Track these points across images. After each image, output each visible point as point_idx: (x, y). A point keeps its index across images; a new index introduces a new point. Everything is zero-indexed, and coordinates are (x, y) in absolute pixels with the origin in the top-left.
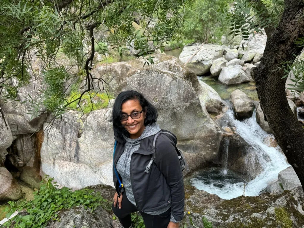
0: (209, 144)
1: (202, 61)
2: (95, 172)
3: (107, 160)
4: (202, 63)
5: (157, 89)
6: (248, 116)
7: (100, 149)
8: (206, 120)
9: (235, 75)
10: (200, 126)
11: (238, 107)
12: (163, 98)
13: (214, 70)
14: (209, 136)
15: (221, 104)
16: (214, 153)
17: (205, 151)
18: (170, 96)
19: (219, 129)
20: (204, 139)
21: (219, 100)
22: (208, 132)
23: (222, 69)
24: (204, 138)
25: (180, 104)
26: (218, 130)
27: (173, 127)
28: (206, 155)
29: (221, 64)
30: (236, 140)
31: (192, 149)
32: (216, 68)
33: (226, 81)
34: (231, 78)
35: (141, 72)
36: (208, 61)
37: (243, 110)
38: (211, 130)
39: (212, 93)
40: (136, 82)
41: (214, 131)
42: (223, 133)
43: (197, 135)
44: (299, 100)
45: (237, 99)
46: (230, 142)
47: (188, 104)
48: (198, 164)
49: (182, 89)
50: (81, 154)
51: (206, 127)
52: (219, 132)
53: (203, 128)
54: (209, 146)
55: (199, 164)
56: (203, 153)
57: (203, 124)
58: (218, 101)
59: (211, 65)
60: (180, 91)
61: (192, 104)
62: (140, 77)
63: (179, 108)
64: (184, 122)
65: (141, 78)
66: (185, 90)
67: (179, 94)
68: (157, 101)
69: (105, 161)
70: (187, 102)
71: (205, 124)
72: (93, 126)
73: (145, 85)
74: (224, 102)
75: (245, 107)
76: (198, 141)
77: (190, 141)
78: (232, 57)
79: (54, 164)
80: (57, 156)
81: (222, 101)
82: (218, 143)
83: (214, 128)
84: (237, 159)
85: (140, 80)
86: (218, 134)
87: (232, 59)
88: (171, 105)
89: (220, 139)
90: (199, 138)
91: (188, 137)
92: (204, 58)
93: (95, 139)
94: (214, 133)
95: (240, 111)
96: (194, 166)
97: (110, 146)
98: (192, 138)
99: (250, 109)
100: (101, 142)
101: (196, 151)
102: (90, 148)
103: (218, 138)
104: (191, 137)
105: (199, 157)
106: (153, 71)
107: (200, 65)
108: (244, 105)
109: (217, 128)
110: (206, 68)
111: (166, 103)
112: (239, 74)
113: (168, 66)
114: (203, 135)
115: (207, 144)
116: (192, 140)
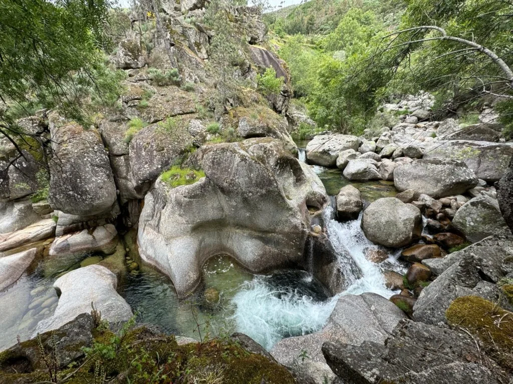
0: (293, 242)
1: (328, 151)
2: (167, 245)
3: (180, 236)
4: (329, 154)
5: (229, 170)
6: (352, 218)
7: (175, 224)
8: (290, 213)
9: (359, 170)
10: (284, 219)
11: (340, 205)
12: (232, 180)
13: (340, 162)
14: (293, 233)
15: (324, 198)
16: (299, 253)
17: (288, 248)
18: (238, 178)
19: (306, 226)
20: (287, 235)
21: (322, 193)
22: (293, 228)
23: (348, 161)
24: (288, 233)
25: (252, 189)
26: (303, 228)
27: (248, 215)
28: (290, 253)
29: (348, 156)
30: (321, 243)
31: (273, 243)
32: (342, 160)
33: (348, 175)
34: (353, 172)
35: (216, 151)
36: (335, 151)
37: (344, 209)
38: (296, 226)
39: (318, 185)
40: (211, 160)
41: (299, 228)
42: (308, 232)
43: (279, 228)
44: (431, 208)
45: (342, 195)
46: (315, 245)
47: (264, 191)
48: (279, 263)
49: (254, 173)
50: (161, 225)
51: (290, 221)
52: (305, 230)
53: (286, 221)
54: (293, 244)
55: (281, 262)
56: (287, 251)
57: (287, 217)
58: (321, 195)
59: (338, 156)
60: (252, 174)
61: (269, 192)
62: (215, 155)
63: (251, 194)
64: (261, 210)
65: (216, 157)
66: (259, 174)
67: (249, 178)
68: (226, 182)
69: (177, 237)
70: (261, 188)
71: (289, 218)
72: (172, 200)
73: (219, 164)
74: (328, 197)
75: (348, 206)
76: (280, 236)
77: (270, 235)
78: (367, 150)
79: (144, 229)
80: (147, 223)
81: (325, 196)
82: (303, 243)
83: (299, 225)
84: (321, 267)
85: (214, 159)
86: (303, 232)
87: (366, 152)
88: (239, 188)
89: (305, 238)
90: (281, 233)
91: (267, 229)
92: (331, 147)
93: (173, 213)
94: (299, 230)
95: (342, 210)
96: (272, 263)
97: (185, 222)
98: (273, 231)
99: (356, 209)
100: (178, 217)
101: (278, 247)
102: (166, 220)
103: (302, 237)
104: (271, 229)
105: (281, 254)
106: (227, 150)
107: (327, 155)
108: (347, 203)
109: (302, 224)
110: (333, 159)
111: (234, 185)
112: (365, 169)
113: (263, 149)
114: (287, 230)
115: (291, 241)
116: (273, 234)
